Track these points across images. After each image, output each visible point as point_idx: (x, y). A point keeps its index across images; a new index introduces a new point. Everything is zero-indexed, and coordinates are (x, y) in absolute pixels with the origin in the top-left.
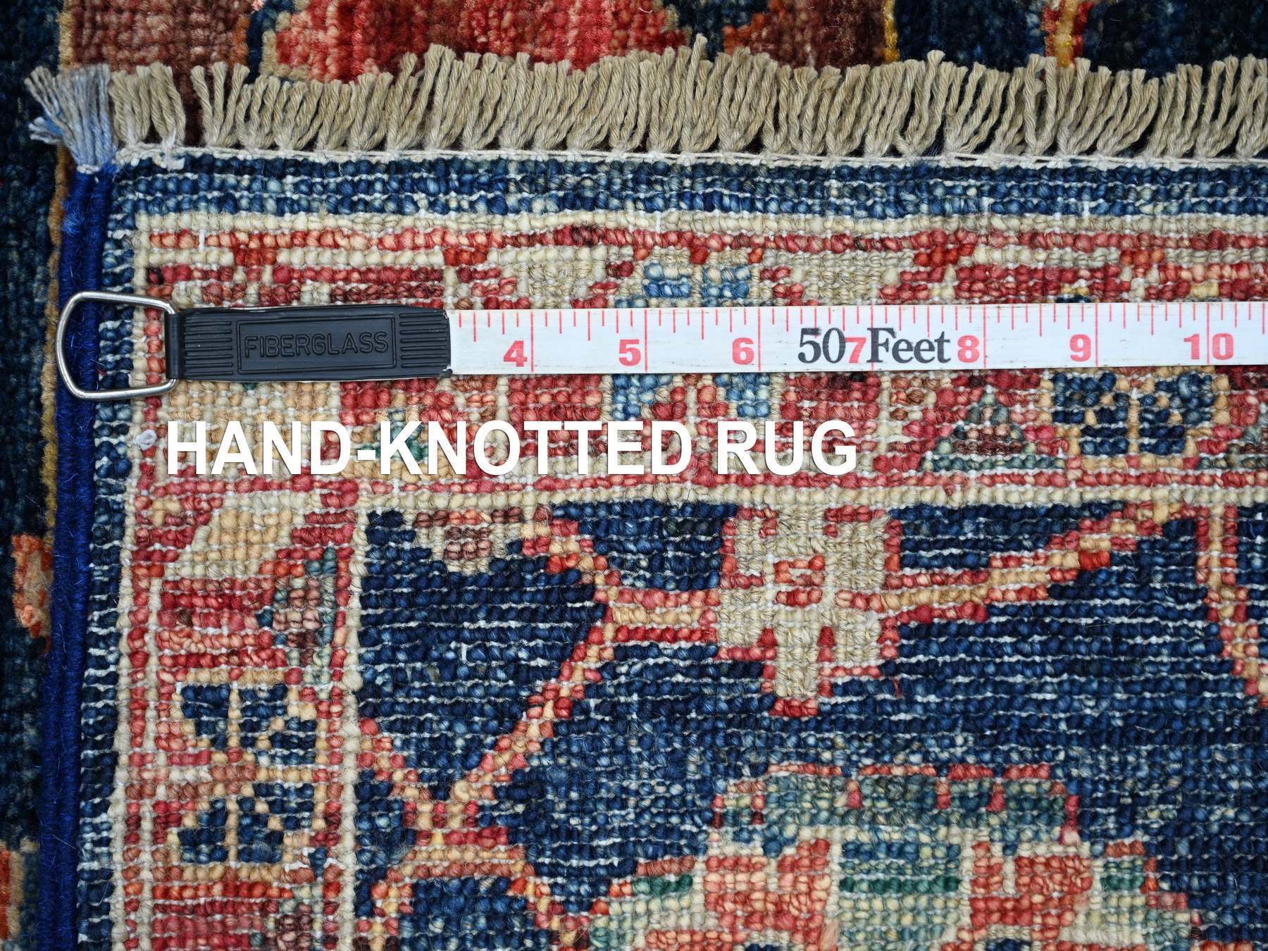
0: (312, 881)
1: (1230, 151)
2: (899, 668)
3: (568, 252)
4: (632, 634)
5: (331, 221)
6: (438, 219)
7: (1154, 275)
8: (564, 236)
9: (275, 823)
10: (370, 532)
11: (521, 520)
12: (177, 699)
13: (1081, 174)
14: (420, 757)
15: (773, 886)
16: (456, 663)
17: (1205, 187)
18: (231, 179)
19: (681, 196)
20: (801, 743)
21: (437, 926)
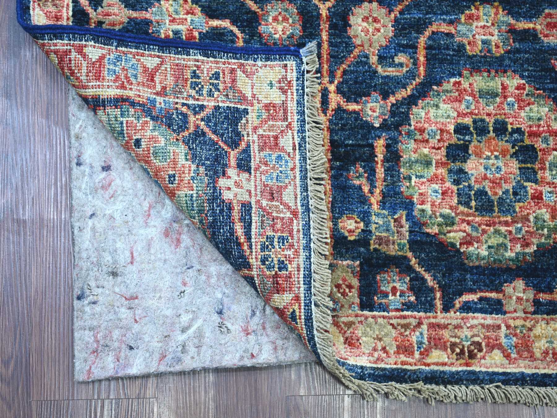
0: (187, 95)
1: (314, 272)
2: (223, 203)
3: (291, 145)
4: (229, 154)
5: (295, 100)
6: (296, 120)
7: (292, 256)
8: (294, 143)
9: (197, 89)
10: (245, 109)
11: (248, 137)
12: (218, 70)
13: (310, 241)
14: (208, 117)
15: (186, 178)
16: (224, 124)
17: (308, 267)
18: (301, 79)
19: (302, 166)
20: (211, 183)
21: (180, 117)
